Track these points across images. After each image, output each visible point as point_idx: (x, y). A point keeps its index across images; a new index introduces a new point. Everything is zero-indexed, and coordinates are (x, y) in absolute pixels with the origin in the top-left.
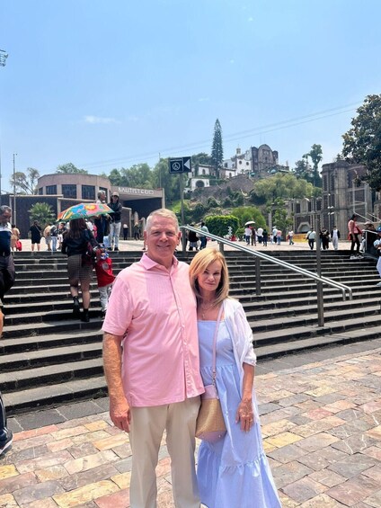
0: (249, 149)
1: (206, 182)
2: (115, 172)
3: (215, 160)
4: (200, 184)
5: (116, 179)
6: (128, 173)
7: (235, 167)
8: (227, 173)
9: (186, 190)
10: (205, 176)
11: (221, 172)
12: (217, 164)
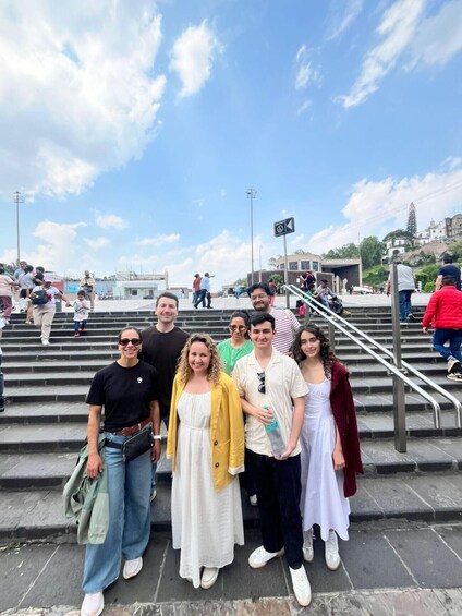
0: (443, 219)
1: (402, 250)
2: (331, 251)
3: (409, 234)
4: (396, 252)
5: (332, 255)
6: (340, 251)
7: (429, 236)
8: (421, 241)
9: (385, 258)
10: (400, 246)
11: (415, 241)
12: (411, 235)
